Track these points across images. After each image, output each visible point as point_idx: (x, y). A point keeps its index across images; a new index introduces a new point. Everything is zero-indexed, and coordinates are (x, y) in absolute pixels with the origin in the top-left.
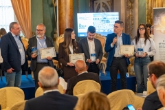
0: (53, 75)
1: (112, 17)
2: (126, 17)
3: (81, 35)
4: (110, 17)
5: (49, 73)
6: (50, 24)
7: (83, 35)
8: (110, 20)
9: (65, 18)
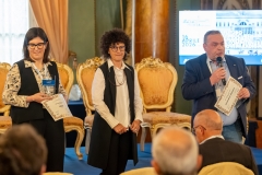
1: (260, 21)
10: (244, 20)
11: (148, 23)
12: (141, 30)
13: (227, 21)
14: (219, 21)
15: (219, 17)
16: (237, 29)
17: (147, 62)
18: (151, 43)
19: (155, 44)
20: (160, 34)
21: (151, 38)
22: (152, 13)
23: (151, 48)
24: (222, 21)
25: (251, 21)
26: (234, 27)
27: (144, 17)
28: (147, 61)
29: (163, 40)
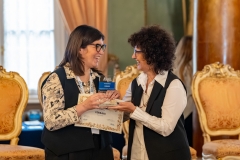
11: (215, 14)
12: (207, 24)
17: (212, 70)
18: (221, 43)
19: (225, 44)
20: (233, 30)
23: (219, 51)
27: (210, 6)
28: (212, 68)
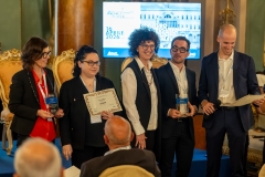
0: (51, 160)
1: (185, 14)
2: (217, 16)
3: (110, 54)
4: (180, 14)
5: (41, 156)
6: (37, 21)
7: (115, 54)
8: (181, 22)
9: (74, 11)
10: (169, 13)
11: (71, 13)
12: (65, 20)
13: (151, 13)
14: (144, 13)
15: (143, 9)
16: (162, 22)
18: (75, 35)
21: (75, 29)
22: (76, 4)
24: (147, 13)
25: (176, 14)
26: (159, 20)
28: (68, 54)
29: (87, 31)
